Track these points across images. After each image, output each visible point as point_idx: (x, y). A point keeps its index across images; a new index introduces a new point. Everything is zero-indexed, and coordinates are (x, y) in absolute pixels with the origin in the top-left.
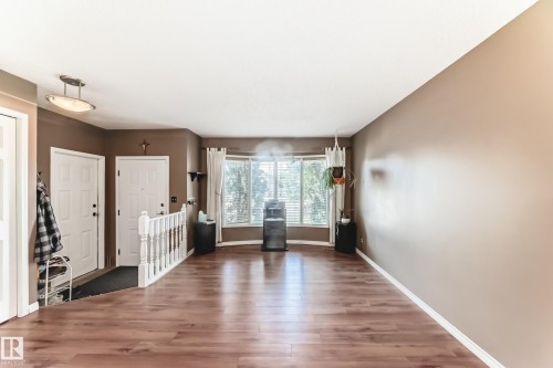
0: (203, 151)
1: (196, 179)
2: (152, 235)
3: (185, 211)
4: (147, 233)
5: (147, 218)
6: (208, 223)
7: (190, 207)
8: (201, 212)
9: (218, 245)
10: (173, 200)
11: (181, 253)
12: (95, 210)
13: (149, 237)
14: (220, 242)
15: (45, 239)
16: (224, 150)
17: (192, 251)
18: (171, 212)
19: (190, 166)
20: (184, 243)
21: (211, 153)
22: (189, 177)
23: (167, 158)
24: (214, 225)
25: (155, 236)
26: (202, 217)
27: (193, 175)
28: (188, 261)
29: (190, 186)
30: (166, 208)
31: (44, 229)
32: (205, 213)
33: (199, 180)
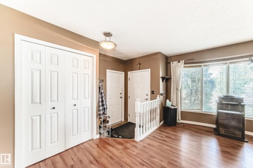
0: (169, 64)
1: (164, 81)
2: (142, 112)
3: (159, 99)
4: (139, 111)
5: (139, 102)
6: (173, 107)
7: (161, 97)
8: (168, 101)
9: (178, 121)
10: (153, 92)
11: (156, 124)
12: (121, 95)
13: (140, 113)
14: (179, 120)
15: (101, 108)
16: (182, 62)
17: (162, 123)
18: (151, 100)
19: (161, 74)
20: (158, 117)
21: (174, 64)
22: (161, 80)
23: (149, 70)
24: (176, 109)
25: (143, 113)
26: (169, 104)
27: (163, 78)
28: (160, 129)
29: (162, 85)
30: (149, 97)
31: (101, 104)
32: (170, 101)
33: (166, 82)
